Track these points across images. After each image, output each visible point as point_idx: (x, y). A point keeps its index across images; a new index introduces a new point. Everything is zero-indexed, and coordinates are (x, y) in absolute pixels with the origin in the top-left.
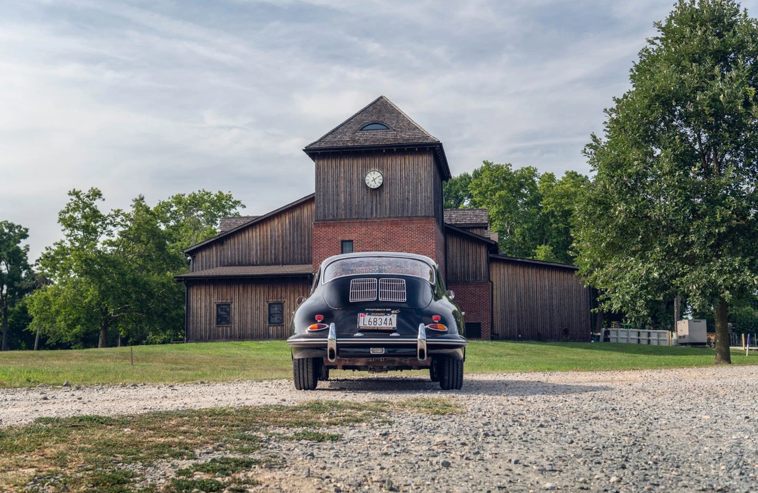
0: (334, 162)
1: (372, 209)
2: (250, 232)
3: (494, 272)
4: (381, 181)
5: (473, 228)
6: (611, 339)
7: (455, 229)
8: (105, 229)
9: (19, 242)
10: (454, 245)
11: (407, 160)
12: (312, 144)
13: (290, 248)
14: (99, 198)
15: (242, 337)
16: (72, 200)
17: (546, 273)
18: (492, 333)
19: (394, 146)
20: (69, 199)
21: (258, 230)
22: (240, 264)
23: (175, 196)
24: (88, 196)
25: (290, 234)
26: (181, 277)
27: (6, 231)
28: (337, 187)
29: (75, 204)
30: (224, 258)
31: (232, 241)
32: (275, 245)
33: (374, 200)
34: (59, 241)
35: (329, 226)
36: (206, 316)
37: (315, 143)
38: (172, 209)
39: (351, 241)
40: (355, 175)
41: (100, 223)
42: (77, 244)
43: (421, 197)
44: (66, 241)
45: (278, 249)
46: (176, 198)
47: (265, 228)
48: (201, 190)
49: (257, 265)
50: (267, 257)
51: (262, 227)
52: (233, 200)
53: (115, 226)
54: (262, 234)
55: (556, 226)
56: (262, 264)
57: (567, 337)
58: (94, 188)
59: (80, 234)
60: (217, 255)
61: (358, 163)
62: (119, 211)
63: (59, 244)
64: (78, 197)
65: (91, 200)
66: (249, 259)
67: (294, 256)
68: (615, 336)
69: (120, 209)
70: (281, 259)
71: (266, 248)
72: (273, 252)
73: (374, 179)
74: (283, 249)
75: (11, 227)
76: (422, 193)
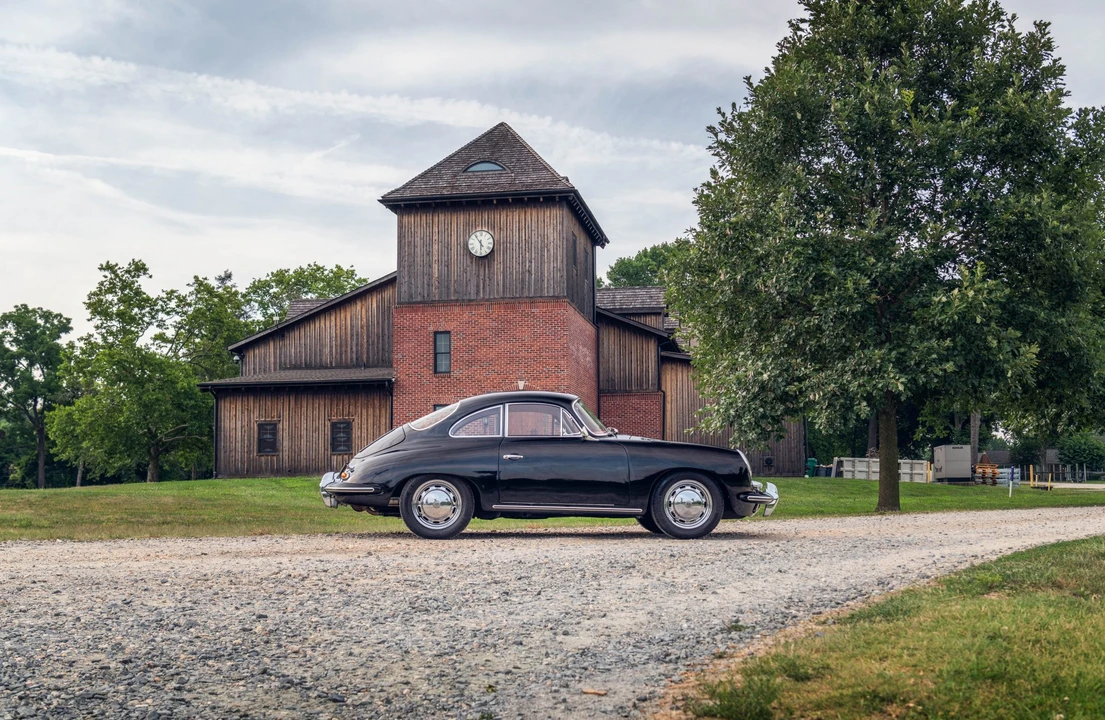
0: (424, 218)
1: (478, 286)
2: (323, 322)
3: (668, 377)
4: (491, 246)
5: (645, 314)
6: (845, 473)
7: (612, 315)
8: (153, 317)
9: (59, 337)
10: (611, 340)
11: (528, 214)
12: (393, 192)
13: (378, 343)
14: (145, 274)
15: (294, 471)
16: (106, 277)
19: (509, 195)
20: (100, 276)
21: (333, 318)
22: (308, 367)
23: (275, 272)
24: (128, 272)
25: (378, 323)
26: (208, 385)
27: (40, 322)
28: (428, 254)
29: (110, 283)
30: (285, 357)
31: (297, 333)
32: (357, 339)
33: (482, 273)
34: (85, 335)
35: (416, 311)
36: (243, 441)
37: (397, 190)
38: (271, 291)
39: (449, 332)
40: (454, 238)
41: (148, 309)
42: (111, 339)
43: (549, 269)
44: (96, 336)
45: (362, 346)
46: (277, 275)
47: (342, 315)
48: (312, 264)
49: (332, 368)
50: (346, 355)
51: (338, 313)
52: (356, 278)
53: (168, 313)
54: (338, 324)
56: (340, 366)
57: (770, 470)
58: (136, 260)
59: (115, 325)
60: (274, 353)
61: (458, 220)
62: (173, 292)
63: (86, 340)
64: (114, 272)
65: (133, 277)
66: (321, 360)
67: (383, 355)
68: (851, 469)
69: (175, 289)
70: (365, 360)
71: (344, 342)
72: (354, 349)
73: (481, 242)
74: (368, 345)
75: (47, 316)
76: (549, 262)
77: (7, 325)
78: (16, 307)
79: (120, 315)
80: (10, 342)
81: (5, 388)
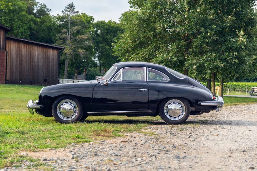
3: (8, 45)
17: (36, 48)
18: (6, 80)
55: (5, 18)
57: (46, 83)
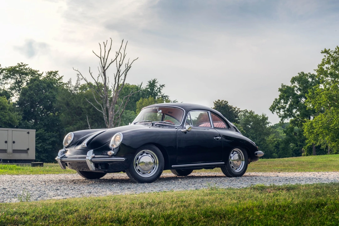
16: (325, 56)
24: (335, 52)
29: (328, 59)
77: (294, 83)
78: (299, 73)
79: (331, 74)
80: (297, 90)
81: (296, 112)
